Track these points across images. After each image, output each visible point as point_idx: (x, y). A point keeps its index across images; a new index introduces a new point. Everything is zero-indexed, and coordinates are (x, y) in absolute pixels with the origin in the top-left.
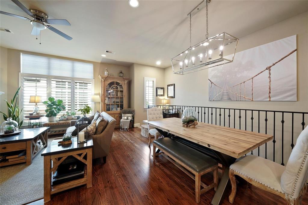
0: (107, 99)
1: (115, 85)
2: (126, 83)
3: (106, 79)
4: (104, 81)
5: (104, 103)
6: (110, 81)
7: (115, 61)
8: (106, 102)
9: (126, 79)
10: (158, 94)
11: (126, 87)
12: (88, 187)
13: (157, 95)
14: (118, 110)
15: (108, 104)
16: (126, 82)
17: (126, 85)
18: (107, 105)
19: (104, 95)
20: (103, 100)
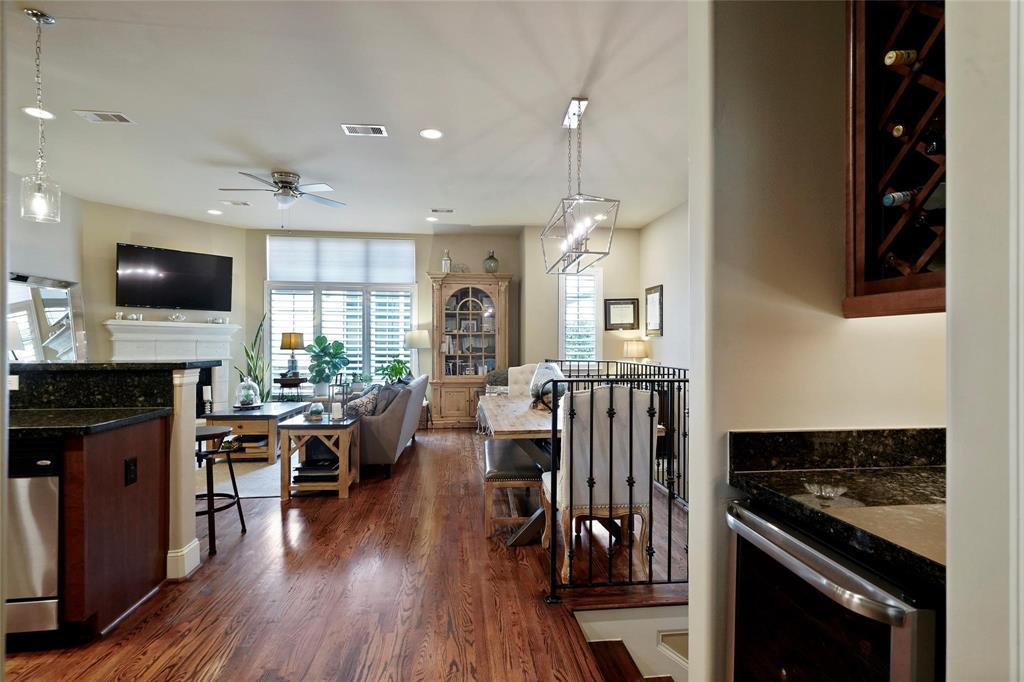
0: (448, 339)
1: (470, 299)
2: (503, 289)
3: (443, 282)
4: (438, 287)
5: (440, 353)
6: (456, 288)
7: (469, 226)
8: (445, 348)
9: (502, 278)
10: (614, 320)
11: (503, 302)
12: (340, 496)
13: (608, 326)
14: (480, 373)
15: (452, 353)
16: (504, 285)
17: (502, 296)
18: (449, 358)
19: (439, 327)
20: (436, 343)
